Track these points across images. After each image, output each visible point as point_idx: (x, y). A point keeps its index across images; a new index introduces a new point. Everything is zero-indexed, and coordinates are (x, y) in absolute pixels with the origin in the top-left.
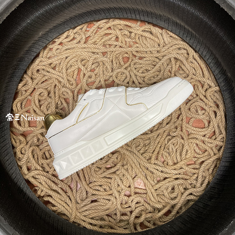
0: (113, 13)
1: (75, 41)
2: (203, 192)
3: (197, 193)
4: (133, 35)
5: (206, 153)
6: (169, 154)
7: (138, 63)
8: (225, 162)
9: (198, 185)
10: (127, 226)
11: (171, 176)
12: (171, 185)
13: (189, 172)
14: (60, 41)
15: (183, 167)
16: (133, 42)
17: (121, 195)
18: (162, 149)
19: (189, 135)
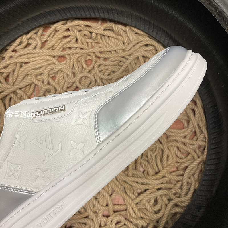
0: (70, 12)
2: (189, 201)
3: (182, 203)
4: (94, 35)
5: (189, 157)
6: (148, 162)
7: (103, 65)
8: (210, 165)
9: (183, 194)
11: (153, 187)
12: (153, 196)
13: (172, 179)
14: (12, 48)
15: (166, 175)
16: (95, 43)
17: (99, 217)
18: (139, 158)
19: (167, 138)
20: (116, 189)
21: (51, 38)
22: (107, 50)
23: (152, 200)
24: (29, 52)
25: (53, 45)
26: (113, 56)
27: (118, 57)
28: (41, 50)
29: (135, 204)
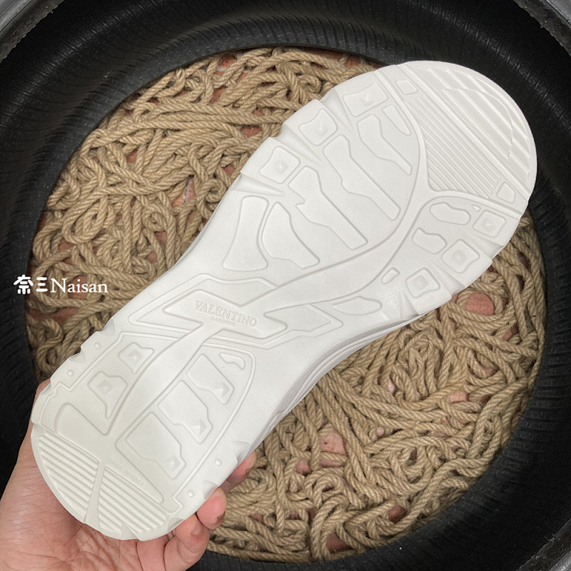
1: (189, 97)
2: (484, 469)
3: (467, 470)
4: (328, 87)
5: (497, 377)
6: (408, 372)
9: (474, 452)
10: (299, 546)
11: (411, 426)
12: (408, 446)
13: (455, 417)
14: (151, 93)
15: (442, 405)
17: (288, 470)
18: (390, 361)
19: (456, 328)
20: (333, 419)
21: (233, 81)
23: (405, 453)
24: (186, 108)
25: (238, 98)
28: (212, 107)
29: (367, 456)
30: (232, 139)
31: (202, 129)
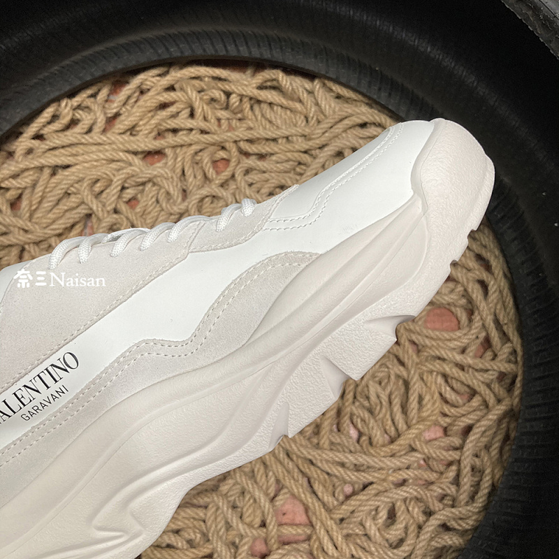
0: (177, 45)
1: (78, 129)
3: (460, 522)
4: (234, 99)
5: (476, 402)
6: (371, 411)
7: (255, 169)
9: (463, 497)
11: (383, 477)
12: (383, 502)
13: (434, 459)
14: (34, 129)
15: (416, 445)
16: (238, 121)
18: (348, 400)
19: (419, 351)
20: (288, 482)
21: (128, 107)
22: (268, 137)
23: (381, 512)
24: (75, 141)
25: (134, 123)
26: (280, 149)
27: (293, 151)
28: (105, 135)
29: (336, 523)
30: (132, 168)
31: (96, 161)
